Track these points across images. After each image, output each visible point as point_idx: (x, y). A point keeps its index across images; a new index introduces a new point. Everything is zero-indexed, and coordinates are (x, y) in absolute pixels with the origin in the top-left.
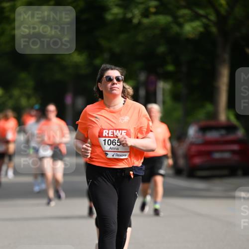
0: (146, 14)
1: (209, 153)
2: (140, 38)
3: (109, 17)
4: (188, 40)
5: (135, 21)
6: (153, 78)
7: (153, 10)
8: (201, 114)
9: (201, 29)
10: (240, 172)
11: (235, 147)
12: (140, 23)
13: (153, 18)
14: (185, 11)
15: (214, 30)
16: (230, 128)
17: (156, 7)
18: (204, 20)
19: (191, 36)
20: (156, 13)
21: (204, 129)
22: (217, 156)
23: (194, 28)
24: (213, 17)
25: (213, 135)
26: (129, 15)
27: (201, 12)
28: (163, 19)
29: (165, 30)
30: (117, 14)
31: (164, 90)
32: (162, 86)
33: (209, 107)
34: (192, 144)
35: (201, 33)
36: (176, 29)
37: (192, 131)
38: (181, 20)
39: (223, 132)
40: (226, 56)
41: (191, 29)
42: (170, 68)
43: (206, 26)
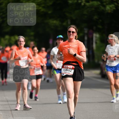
2: (85, 12)
3: (70, 2)
5: (83, 4)
18: (116, 4)
19: (109, 11)
26: (80, 1)
32: (95, 35)
38: (105, 4)
41: (109, 8)
42: (100, 27)
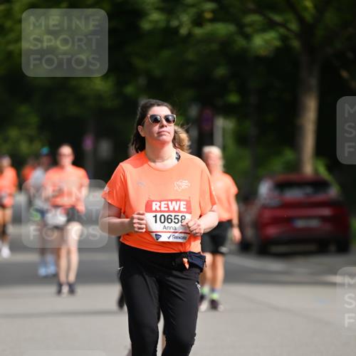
0: (199, 21)
1: (289, 220)
2: (190, 55)
3: (146, 25)
4: (259, 59)
5: (184, 31)
6: (208, 112)
7: (208, 15)
8: (277, 165)
9: (277, 43)
10: (333, 248)
11: (326, 212)
12: (190, 35)
13: (209, 28)
14: (255, 18)
15: (296, 44)
16: (318, 184)
17: (213, 11)
18: (282, 30)
19: (263, 52)
20: (213, 20)
21: (281, 186)
22: (300, 224)
23: (267, 42)
24: (294, 26)
25: (294, 195)
26: (175, 23)
27: (277, 18)
28: (223, 29)
29: (226, 44)
30: (156, 22)
31: (224, 130)
32: (222, 125)
33: (289, 155)
34: (265, 207)
35: (278, 50)
36: (241, 42)
37: (265, 189)
38: (249, 30)
39: (309, 190)
40: (313, 82)
41: (263, 42)
42: (234, 98)
43: (284, 39)
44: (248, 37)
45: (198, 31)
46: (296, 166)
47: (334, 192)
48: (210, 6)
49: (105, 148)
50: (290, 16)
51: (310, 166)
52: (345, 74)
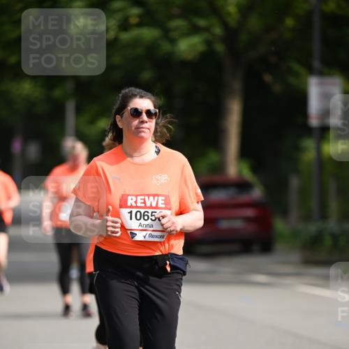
0: (125, 25)
1: (214, 221)
4: (184, 64)
7: (134, 20)
9: (201, 48)
10: (256, 248)
11: (250, 213)
12: (116, 40)
13: (135, 33)
14: (178, 23)
15: (220, 48)
16: (243, 186)
17: (140, 16)
20: (140, 25)
22: (225, 224)
23: (191, 46)
24: (218, 30)
25: (219, 196)
27: (202, 23)
28: (148, 34)
29: (151, 48)
33: (213, 157)
36: (166, 47)
40: (237, 85)
43: (209, 43)
44: (173, 41)
45: (125, 36)
46: (220, 167)
47: (257, 193)
48: (135, 11)
49: (33, 151)
50: (214, 21)
51: (234, 168)
52: (268, 78)
